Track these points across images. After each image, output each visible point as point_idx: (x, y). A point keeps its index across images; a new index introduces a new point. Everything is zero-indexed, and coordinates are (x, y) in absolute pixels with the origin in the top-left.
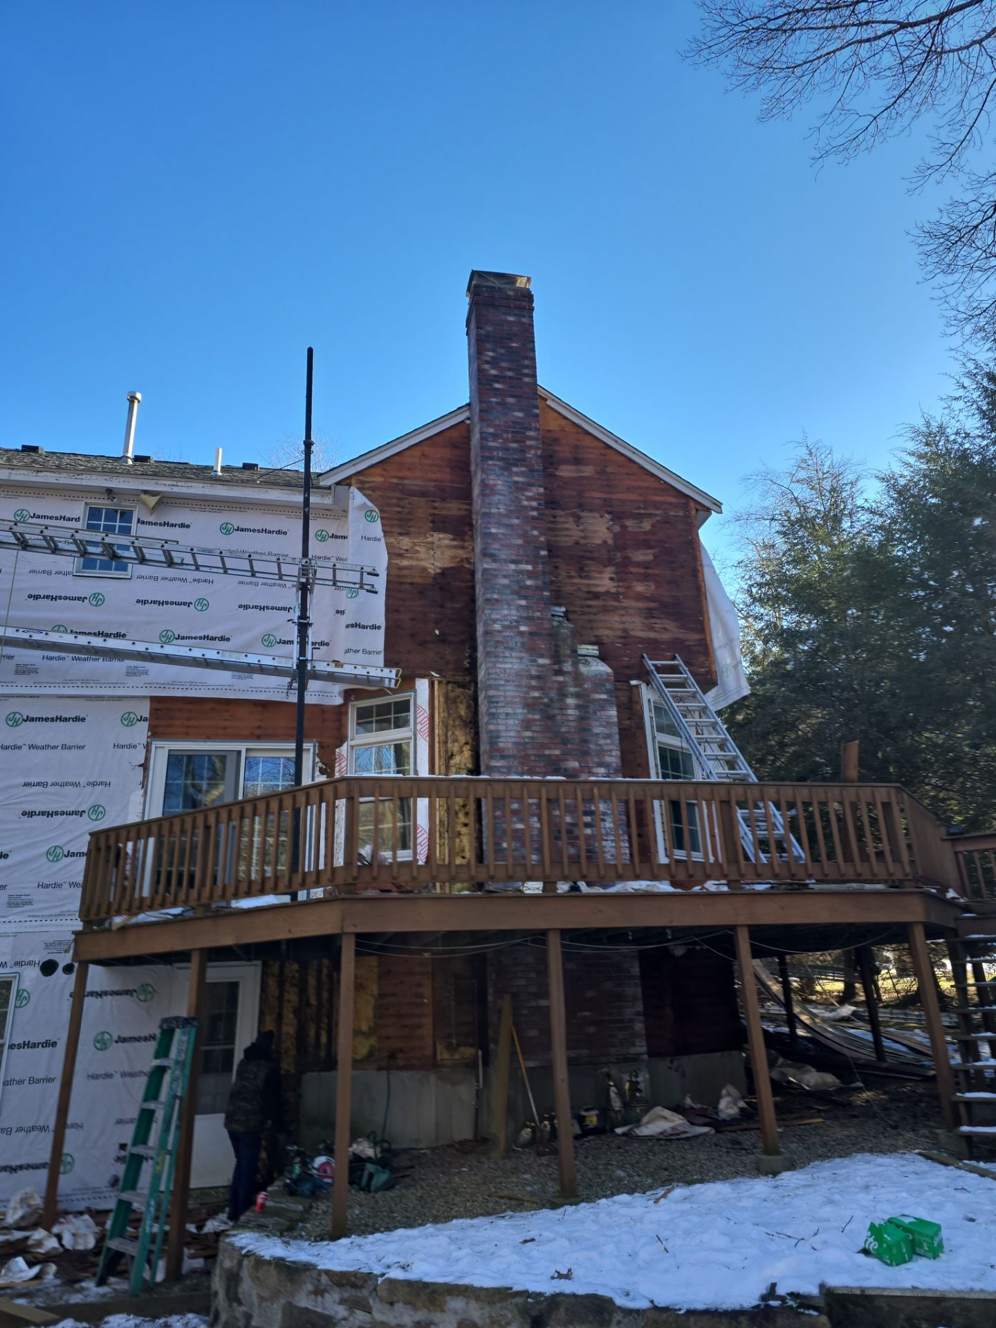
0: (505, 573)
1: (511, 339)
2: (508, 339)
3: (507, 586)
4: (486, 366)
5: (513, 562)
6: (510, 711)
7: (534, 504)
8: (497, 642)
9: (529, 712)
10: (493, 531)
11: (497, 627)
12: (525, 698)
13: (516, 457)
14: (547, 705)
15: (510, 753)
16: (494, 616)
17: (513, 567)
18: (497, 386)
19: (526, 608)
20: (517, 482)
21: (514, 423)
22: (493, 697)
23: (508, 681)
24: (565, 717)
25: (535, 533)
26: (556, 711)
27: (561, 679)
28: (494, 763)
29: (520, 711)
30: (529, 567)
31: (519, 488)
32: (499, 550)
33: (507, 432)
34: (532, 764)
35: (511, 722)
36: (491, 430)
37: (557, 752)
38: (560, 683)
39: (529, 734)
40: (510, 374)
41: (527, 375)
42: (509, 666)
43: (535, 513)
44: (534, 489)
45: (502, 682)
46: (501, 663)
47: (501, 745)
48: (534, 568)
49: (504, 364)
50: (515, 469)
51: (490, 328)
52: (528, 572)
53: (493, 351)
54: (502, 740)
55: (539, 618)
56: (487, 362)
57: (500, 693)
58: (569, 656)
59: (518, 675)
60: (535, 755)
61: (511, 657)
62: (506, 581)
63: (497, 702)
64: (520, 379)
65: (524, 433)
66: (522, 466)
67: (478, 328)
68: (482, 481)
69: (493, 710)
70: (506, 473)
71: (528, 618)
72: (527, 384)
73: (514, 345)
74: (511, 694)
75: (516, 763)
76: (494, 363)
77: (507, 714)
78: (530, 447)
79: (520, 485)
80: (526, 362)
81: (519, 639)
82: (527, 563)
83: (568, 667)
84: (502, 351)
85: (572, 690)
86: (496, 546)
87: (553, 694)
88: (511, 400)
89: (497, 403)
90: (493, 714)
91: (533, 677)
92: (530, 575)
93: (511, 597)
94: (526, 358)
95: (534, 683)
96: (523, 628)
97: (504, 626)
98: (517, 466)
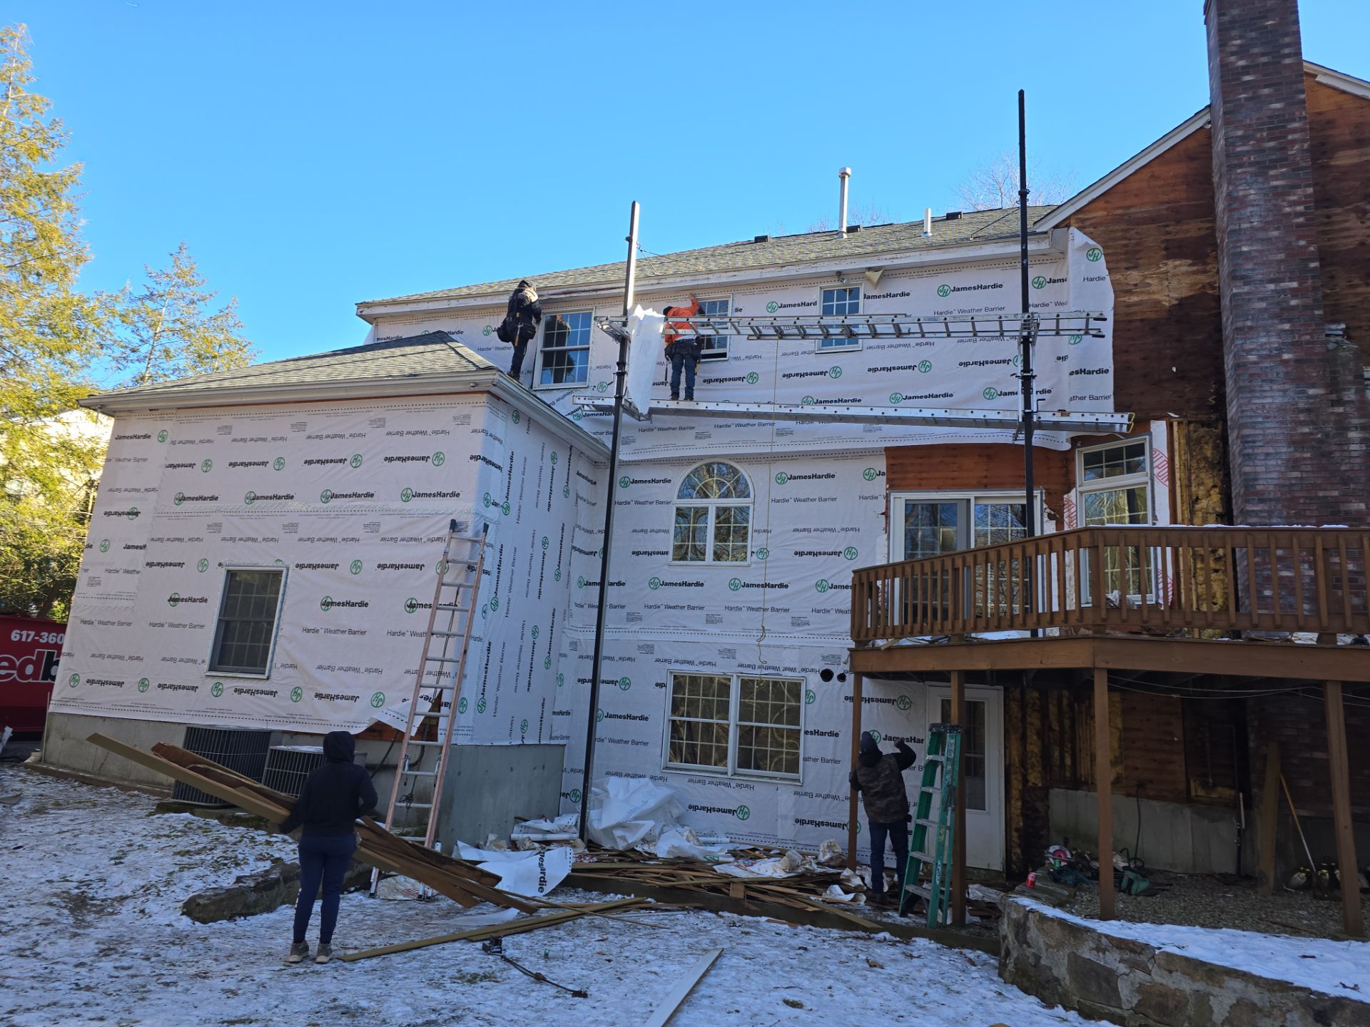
0: (1261, 295)
1: (1265, 18)
2: (1261, 18)
3: (1265, 310)
4: (1233, 59)
5: (1271, 281)
6: (1271, 450)
7: (1300, 208)
8: (1252, 375)
9: (1295, 451)
10: (1245, 249)
11: (1253, 358)
12: (1291, 435)
13: (1274, 157)
14: (1319, 441)
15: (1272, 496)
16: (1248, 346)
17: (1272, 286)
18: (1247, 78)
19: (1291, 331)
20: (1276, 187)
21: (1270, 117)
22: (1249, 436)
23: (1268, 417)
24: (1346, 454)
25: (1302, 243)
26: (1334, 448)
27: (1341, 410)
28: (1250, 507)
29: (1284, 450)
30: (1295, 285)
31: (1278, 193)
32: (1253, 270)
33: (1262, 130)
34: (1300, 507)
35: (1273, 462)
36: (1240, 133)
37: (1336, 493)
38: (1339, 414)
39: (1296, 474)
40: (1264, 59)
41: (1288, 56)
42: (1269, 400)
43: (1301, 220)
44: (1299, 191)
45: (1260, 420)
46: (1258, 398)
47: (1258, 488)
48: (1300, 284)
49: (1256, 50)
50: (1272, 173)
51: (1235, 12)
52: (1293, 290)
53: (1240, 37)
54: (1261, 482)
55: (1308, 342)
56: (1233, 54)
57: (1257, 432)
58: (1350, 383)
59: (1281, 409)
60: (1306, 498)
61: (1271, 390)
62: (1263, 305)
63: (1254, 442)
64: (1279, 63)
65: (1284, 127)
66: (1281, 167)
67: (1220, 15)
68: (1229, 194)
69: (1250, 451)
70: (1260, 180)
71: (1293, 344)
72: (1290, 65)
73: (1270, 22)
74: (1272, 431)
75: (1279, 506)
76: (1242, 52)
77: (1267, 454)
78: (1294, 142)
79: (1280, 190)
80: (1287, 40)
81: (1282, 369)
82: (1291, 280)
83: (1350, 395)
84: (1253, 35)
85: (1356, 421)
86: (1250, 266)
87: (1329, 428)
88: (1266, 91)
89: (1246, 99)
90: (1248, 455)
91: (1301, 411)
92: (1295, 293)
93: (1270, 322)
94: (1287, 35)
95: (1302, 417)
96: (1286, 356)
97: (1260, 357)
98: (1275, 168)
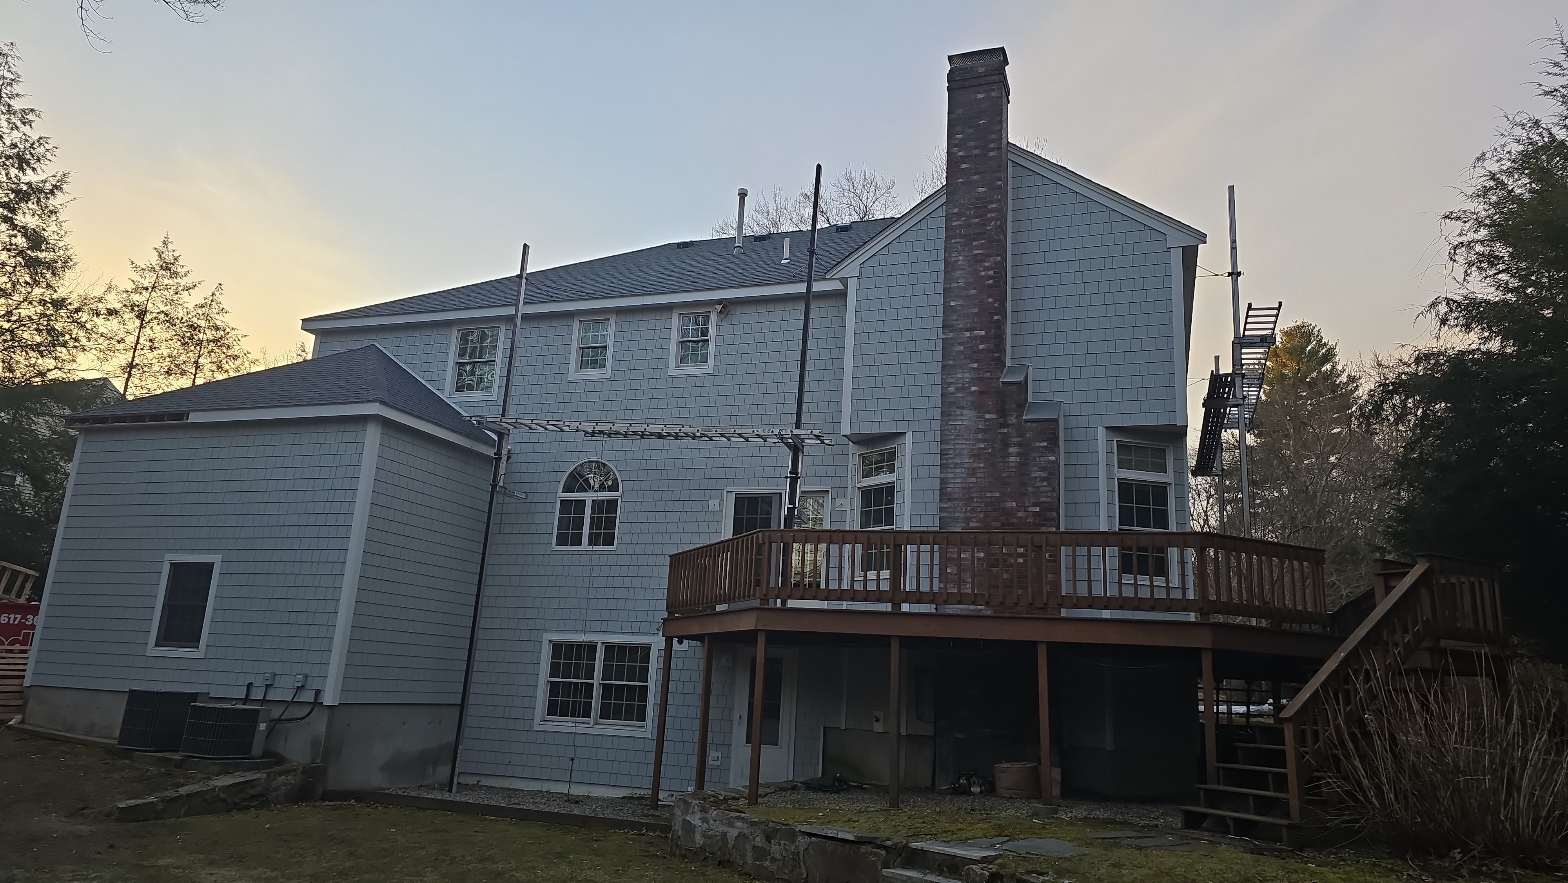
0: (960, 341)
3: (962, 352)
5: (967, 330)
6: (958, 461)
7: (991, 273)
8: (950, 402)
9: (974, 462)
10: (952, 304)
11: (951, 389)
12: (972, 450)
13: (977, 231)
14: (991, 455)
15: (956, 496)
16: (949, 380)
17: (968, 334)
18: (964, 166)
19: (977, 370)
20: (977, 255)
21: (977, 199)
22: (945, 450)
23: (957, 436)
24: (1007, 464)
25: (991, 300)
26: (1000, 460)
27: (1006, 431)
29: (967, 461)
30: (984, 333)
31: (977, 260)
32: (956, 320)
33: (970, 209)
34: (974, 505)
35: (959, 470)
36: (956, 210)
37: (998, 495)
38: (1004, 434)
39: (974, 480)
40: (977, 152)
41: (994, 149)
42: (958, 423)
43: (991, 282)
44: (991, 259)
45: (952, 437)
46: (953, 421)
47: (949, 490)
48: (987, 332)
49: (971, 144)
50: (975, 244)
51: (960, 111)
52: (983, 336)
55: (988, 379)
58: (1014, 410)
59: (968, 430)
60: (978, 498)
61: (962, 415)
62: (962, 348)
63: (947, 454)
64: (986, 155)
65: (986, 207)
70: (966, 249)
71: (979, 379)
76: (961, 145)
77: (956, 464)
78: (991, 219)
79: (979, 258)
80: (994, 136)
81: (970, 398)
82: (980, 329)
83: (1012, 420)
84: (971, 131)
85: (1014, 440)
87: (997, 444)
88: (976, 177)
89: (964, 183)
91: (980, 432)
92: (982, 339)
93: (964, 361)
94: (993, 133)
95: (980, 436)
96: (973, 389)
97: (957, 388)
98: (977, 240)
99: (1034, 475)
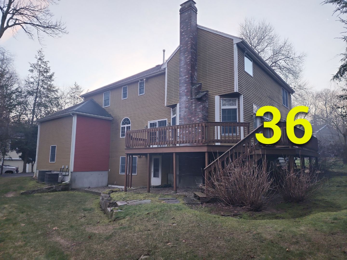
0: (183, 79)
1: (186, 20)
7: (189, 60)
8: (181, 95)
9: (186, 109)
10: (181, 70)
11: (181, 92)
12: (185, 106)
14: (189, 107)
15: (182, 118)
17: (184, 77)
19: (186, 86)
20: (186, 56)
21: (186, 42)
23: (182, 103)
25: (189, 67)
26: (191, 108)
27: (192, 100)
29: (184, 109)
30: (187, 76)
31: (186, 58)
32: (182, 74)
34: (186, 120)
35: (183, 112)
37: (190, 117)
39: (186, 114)
40: (186, 29)
41: (189, 28)
43: (189, 63)
44: (189, 57)
46: (182, 100)
49: (185, 27)
51: (183, 19)
54: (181, 116)
55: (189, 88)
57: (181, 106)
58: (194, 95)
60: (187, 118)
61: (183, 98)
62: (183, 81)
63: (181, 108)
71: (187, 88)
81: (185, 93)
83: (193, 98)
85: (194, 103)
87: (190, 104)
91: (187, 101)
92: (187, 78)
93: (184, 84)
96: (185, 91)
98: (186, 52)
99: (198, 111)
